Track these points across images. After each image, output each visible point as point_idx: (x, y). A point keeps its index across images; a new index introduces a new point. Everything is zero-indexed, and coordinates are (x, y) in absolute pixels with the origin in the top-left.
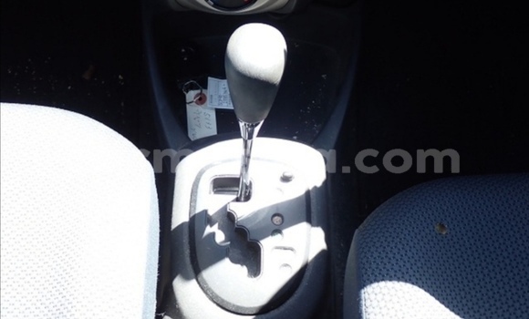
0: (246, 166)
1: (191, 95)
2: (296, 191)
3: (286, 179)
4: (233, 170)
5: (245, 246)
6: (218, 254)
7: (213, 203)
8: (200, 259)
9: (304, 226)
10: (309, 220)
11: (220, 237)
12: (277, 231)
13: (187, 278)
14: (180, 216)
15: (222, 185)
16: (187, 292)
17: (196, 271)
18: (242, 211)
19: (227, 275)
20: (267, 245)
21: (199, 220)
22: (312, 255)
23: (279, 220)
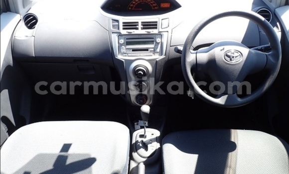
0: (145, 133)
1: (136, 123)
2: (154, 137)
3: (152, 134)
4: (143, 134)
5: (145, 146)
6: (140, 148)
7: (140, 140)
8: (137, 148)
9: (156, 142)
10: (157, 141)
11: (141, 145)
12: (151, 143)
13: (135, 152)
14: (134, 141)
15: (141, 136)
16: (135, 155)
17: (136, 151)
18: (144, 140)
19: (142, 151)
20: (149, 146)
21: (137, 142)
22: (157, 148)
23: (151, 141)
